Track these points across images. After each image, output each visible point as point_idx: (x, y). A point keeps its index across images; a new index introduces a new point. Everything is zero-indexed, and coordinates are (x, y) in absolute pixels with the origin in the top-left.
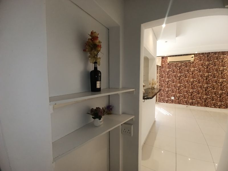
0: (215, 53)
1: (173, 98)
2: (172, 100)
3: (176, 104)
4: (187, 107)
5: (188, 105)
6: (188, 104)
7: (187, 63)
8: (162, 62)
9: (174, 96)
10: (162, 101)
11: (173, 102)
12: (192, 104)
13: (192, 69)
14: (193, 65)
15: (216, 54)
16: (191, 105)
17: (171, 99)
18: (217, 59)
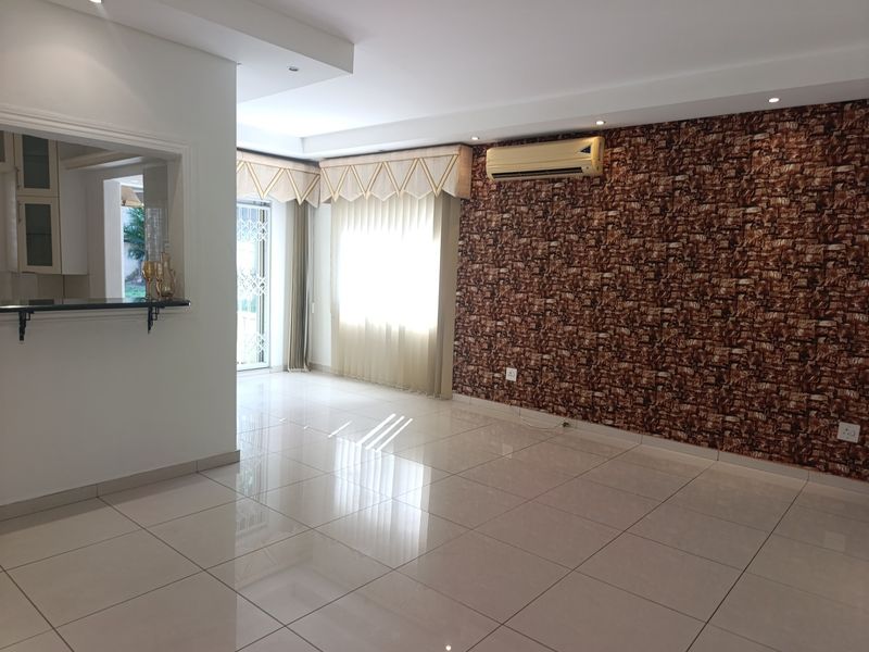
0: (706, 124)
1: (511, 374)
2: (510, 383)
3: (524, 410)
4: (565, 425)
5: (572, 416)
6: (575, 411)
7: (575, 182)
8: (473, 172)
9: (518, 365)
10: (469, 389)
11: (511, 397)
12: (590, 413)
13: (598, 217)
14: (600, 195)
15: (707, 132)
16: (585, 418)
17: (504, 377)
18: (713, 157)
